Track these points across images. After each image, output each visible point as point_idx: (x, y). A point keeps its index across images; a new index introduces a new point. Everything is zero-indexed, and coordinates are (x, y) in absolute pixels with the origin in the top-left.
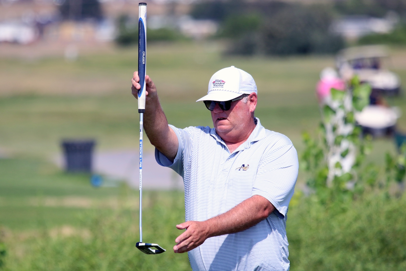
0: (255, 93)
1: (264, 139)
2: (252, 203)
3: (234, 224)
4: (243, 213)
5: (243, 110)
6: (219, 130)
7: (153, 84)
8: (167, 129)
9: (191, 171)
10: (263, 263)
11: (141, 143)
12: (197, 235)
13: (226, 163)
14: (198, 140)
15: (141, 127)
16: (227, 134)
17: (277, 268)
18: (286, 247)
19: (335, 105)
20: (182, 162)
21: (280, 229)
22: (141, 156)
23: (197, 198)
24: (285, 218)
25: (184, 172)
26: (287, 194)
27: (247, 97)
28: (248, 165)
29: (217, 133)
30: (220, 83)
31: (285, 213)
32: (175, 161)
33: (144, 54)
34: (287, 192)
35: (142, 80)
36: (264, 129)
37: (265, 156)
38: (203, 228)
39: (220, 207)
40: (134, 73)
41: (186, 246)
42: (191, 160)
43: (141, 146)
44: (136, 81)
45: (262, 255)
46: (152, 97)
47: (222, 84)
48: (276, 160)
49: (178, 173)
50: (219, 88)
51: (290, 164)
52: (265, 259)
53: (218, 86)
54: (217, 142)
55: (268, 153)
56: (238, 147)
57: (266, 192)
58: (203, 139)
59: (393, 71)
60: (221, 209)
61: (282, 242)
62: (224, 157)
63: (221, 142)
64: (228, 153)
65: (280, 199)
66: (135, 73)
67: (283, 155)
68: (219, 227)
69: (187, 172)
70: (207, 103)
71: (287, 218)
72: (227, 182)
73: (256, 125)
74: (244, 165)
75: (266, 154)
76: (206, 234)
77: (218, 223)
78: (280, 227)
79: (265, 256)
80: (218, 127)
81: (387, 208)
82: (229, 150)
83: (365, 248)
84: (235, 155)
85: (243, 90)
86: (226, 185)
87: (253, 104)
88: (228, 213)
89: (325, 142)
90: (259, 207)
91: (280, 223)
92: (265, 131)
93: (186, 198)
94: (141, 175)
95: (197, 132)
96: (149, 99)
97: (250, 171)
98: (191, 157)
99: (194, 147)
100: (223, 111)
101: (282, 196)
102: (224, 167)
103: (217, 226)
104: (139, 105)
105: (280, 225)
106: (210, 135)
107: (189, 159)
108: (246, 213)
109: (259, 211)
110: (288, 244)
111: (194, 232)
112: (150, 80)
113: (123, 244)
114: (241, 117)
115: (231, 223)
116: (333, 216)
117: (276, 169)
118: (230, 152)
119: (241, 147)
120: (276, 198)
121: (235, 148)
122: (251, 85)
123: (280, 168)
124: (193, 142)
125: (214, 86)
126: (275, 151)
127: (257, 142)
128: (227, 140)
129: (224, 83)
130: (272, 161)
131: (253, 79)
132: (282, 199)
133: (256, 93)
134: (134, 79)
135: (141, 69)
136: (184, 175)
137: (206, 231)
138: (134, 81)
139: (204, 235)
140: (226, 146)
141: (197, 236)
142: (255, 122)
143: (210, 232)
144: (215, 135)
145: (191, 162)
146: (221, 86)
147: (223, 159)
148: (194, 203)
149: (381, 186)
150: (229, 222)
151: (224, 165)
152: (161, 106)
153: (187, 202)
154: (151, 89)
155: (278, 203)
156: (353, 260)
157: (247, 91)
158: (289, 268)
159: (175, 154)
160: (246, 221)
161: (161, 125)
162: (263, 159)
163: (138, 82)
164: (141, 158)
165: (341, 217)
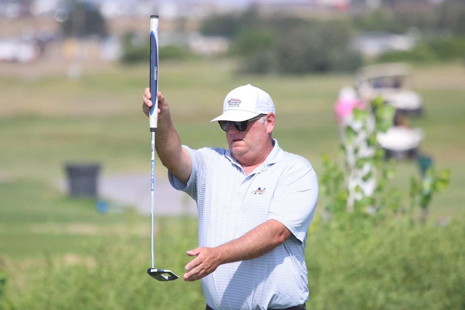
0: (272, 113)
1: (282, 161)
2: (267, 228)
3: (248, 250)
4: (257, 239)
5: (260, 130)
6: (234, 152)
7: (165, 101)
8: (180, 150)
9: (205, 194)
10: (280, 292)
11: (153, 163)
12: (208, 261)
13: (241, 186)
14: (213, 162)
15: (153, 147)
16: (243, 156)
17: (295, 297)
18: (305, 275)
19: (357, 125)
20: (196, 185)
21: (298, 256)
22: (153, 178)
23: (211, 223)
24: (303, 244)
25: (197, 196)
26: (305, 219)
27: (264, 117)
28: (264, 189)
29: (232, 155)
30: (235, 102)
31: (303, 239)
32: (188, 184)
33: (156, 70)
34: (305, 217)
35: (154, 96)
36: (281, 150)
37: (282, 179)
38: (215, 254)
39: (235, 232)
40: (145, 90)
41: (197, 274)
42: (205, 183)
43: (153, 166)
44: (148, 98)
45: (279, 283)
46: (164, 115)
47: (238, 104)
48: (293, 183)
49: (191, 197)
50: (235, 108)
51: (308, 187)
52: (282, 287)
53: (233, 105)
54: (232, 164)
55: (285, 176)
56: (254, 169)
57: (281, 216)
58: (217, 160)
59: (415, 90)
60: (236, 234)
61: (300, 270)
62: (239, 180)
63: (236, 164)
64: (244, 176)
65: (297, 224)
66: (147, 89)
67: (302, 178)
68: (232, 253)
69: (201, 195)
70: (222, 123)
71: (305, 245)
72: (242, 206)
73: (274, 146)
74: (260, 189)
75: (284, 177)
76: (217, 261)
77: (230, 250)
78: (298, 254)
79: (282, 284)
80: (234, 149)
81: (411, 234)
82: (244, 172)
83: (387, 277)
84: (251, 178)
85: (260, 110)
86: (241, 209)
87: (271, 125)
88: (242, 238)
89: (347, 164)
90: (274, 233)
91: (299, 250)
92: (283, 153)
93: (199, 223)
94: (153, 197)
95: (211, 153)
96: (161, 117)
97: (267, 194)
98: (205, 180)
99: (208, 169)
100: (239, 132)
101: (300, 221)
102: (239, 190)
103: (230, 252)
104: (150, 123)
105: (298, 252)
106: (225, 157)
107: (204, 182)
108: (260, 239)
109: (274, 236)
110: (307, 272)
111: (205, 258)
112: (162, 97)
113: (131, 273)
114: (258, 138)
115: (244, 249)
116: (354, 243)
117: (293, 193)
118: (246, 175)
119: (257, 169)
120: (293, 223)
121: (252, 171)
122: (268, 104)
123: (297, 191)
124: (207, 164)
125: (230, 106)
126: (293, 173)
127: (274, 164)
128: (243, 162)
129: (239, 102)
130: (289, 184)
131: (271, 98)
132: (300, 224)
133: (274, 113)
134: (145, 96)
135: (153, 85)
136: (198, 199)
137: (218, 258)
138: (145, 98)
139: (216, 261)
140: (242, 168)
141: (208, 263)
142: (273, 143)
143: (223, 259)
144: (230, 157)
145: (205, 185)
146: (237, 106)
147: (238, 182)
148: (207, 228)
149: (404, 212)
150: (242, 248)
151: (239, 188)
152: (174, 125)
153: (201, 227)
154: (164, 106)
155: (295, 228)
156: (375, 289)
157: (264, 110)
158: (308, 297)
159: (189, 176)
160: (261, 247)
161: (173, 145)
162: (280, 182)
163: (150, 99)
164: (153, 180)
165: (361, 244)
